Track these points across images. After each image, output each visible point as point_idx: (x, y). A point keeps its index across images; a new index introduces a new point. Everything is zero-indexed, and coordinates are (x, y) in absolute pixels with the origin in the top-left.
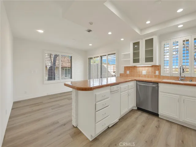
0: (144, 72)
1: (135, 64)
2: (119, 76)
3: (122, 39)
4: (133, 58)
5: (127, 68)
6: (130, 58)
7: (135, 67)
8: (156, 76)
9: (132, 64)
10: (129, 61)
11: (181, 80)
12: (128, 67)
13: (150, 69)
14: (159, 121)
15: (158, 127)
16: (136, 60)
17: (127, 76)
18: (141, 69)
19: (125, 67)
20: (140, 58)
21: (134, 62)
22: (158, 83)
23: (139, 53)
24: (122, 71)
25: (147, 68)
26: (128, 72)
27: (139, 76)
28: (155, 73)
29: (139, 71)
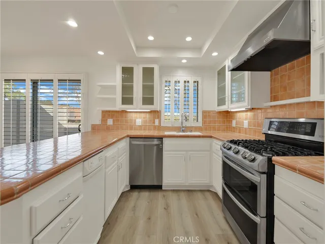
0: (139, 122)
1: (125, 107)
2: (90, 129)
3: (101, 53)
4: (122, 95)
5: (106, 114)
6: (115, 94)
7: (124, 112)
8: (155, 128)
9: (119, 106)
10: (114, 99)
11: (183, 131)
12: (109, 111)
13: (148, 115)
14: (164, 196)
15: (167, 208)
16: (127, 100)
17: (108, 129)
18: (134, 115)
19: (103, 112)
20: (134, 96)
21: (123, 103)
22: (162, 138)
23: (132, 87)
24: (97, 121)
25: (143, 115)
26: (110, 122)
27: (131, 128)
28: (154, 123)
29: (131, 120)
